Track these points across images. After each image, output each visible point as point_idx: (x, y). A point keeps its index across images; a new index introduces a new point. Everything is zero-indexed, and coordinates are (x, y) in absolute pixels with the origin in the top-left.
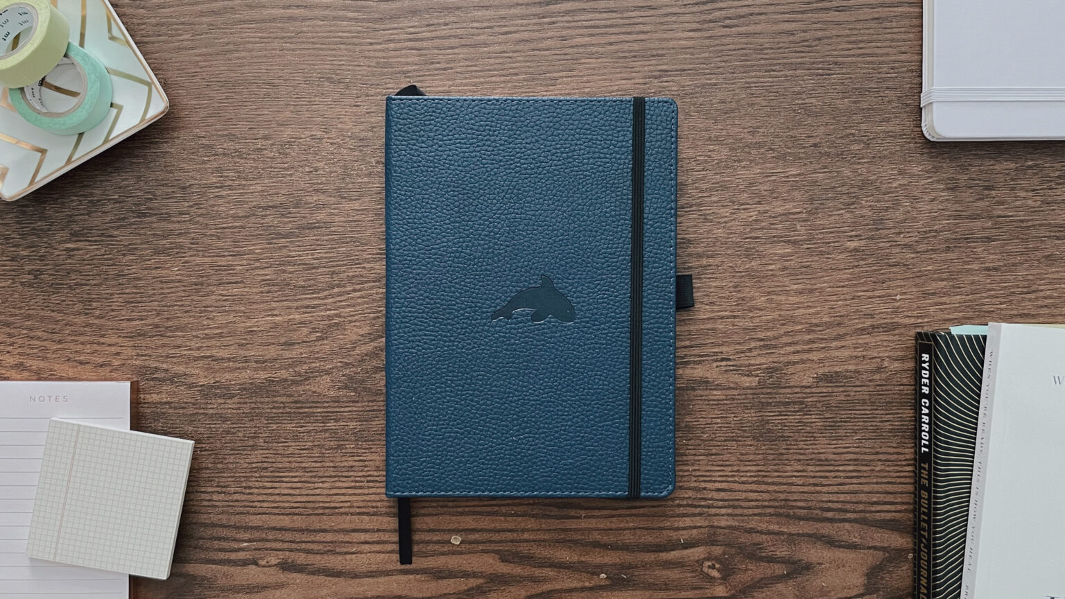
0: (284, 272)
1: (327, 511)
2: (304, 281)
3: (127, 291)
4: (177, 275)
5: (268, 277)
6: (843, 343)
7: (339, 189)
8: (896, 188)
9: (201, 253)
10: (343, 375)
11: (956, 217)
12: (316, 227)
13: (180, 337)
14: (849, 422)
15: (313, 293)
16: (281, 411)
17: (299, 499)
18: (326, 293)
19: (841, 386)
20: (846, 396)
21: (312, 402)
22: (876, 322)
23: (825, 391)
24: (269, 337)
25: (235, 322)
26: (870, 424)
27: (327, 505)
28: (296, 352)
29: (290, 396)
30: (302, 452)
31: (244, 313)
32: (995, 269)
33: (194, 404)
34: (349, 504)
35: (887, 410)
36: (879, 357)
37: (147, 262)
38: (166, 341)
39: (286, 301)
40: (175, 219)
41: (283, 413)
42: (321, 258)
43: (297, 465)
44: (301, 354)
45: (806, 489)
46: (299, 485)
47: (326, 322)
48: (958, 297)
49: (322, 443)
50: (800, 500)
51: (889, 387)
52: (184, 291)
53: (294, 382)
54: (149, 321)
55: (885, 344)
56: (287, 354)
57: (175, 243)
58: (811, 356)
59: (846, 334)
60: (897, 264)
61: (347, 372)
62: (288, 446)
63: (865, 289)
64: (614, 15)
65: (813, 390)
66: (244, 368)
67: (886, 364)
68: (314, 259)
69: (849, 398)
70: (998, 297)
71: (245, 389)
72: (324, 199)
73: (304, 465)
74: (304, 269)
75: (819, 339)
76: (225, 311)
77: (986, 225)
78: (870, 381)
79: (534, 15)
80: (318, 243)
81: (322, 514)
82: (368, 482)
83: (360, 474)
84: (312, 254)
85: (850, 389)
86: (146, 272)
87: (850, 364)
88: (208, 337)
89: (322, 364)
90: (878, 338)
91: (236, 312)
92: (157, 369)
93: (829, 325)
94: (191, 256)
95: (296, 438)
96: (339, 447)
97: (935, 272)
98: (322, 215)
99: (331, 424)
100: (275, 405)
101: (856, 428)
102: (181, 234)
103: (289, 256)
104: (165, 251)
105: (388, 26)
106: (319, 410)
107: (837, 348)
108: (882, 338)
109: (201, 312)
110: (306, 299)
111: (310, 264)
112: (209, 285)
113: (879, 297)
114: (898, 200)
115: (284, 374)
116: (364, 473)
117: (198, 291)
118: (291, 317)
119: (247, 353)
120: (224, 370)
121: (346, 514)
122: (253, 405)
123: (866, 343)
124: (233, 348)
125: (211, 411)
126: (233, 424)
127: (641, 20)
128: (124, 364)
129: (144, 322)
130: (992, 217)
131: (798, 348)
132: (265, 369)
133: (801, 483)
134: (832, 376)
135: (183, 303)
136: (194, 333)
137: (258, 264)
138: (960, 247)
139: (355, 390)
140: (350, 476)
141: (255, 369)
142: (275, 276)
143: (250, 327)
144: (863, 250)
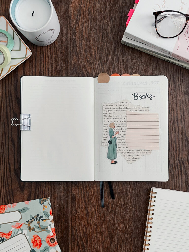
0: (105, 50)
1: (41, 61)
2: (103, 56)
3: (101, 9)
4: (105, 22)
5: (104, 46)
6: (83, 201)
7: (128, 65)
8: (126, 217)
9: (111, 28)
10: (77, 66)
11: (117, 234)
12: (117, 59)
13: (89, 23)
14: (62, 203)
15: (99, 58)
16: (68, 49)
17: (45, 54)
18: (100, 62)
19: (71, 201)
20: (69, 202)
21: (70, 58)
22: (89, 211)
23: (70, 197)
24: (88, 46)
25: (92, 37)
26: (61, 209)
27: (43, 61)
28: (84, 53)
29: (72, 52)
30: (57, 55)
31: (95, 40)
32: (103, 245)
33: (71, 26)
34: (43, 67)
35: (65, 213)
36: (79, 212)
37: (109, 15)
38: (87, 19)
39: (98, 51)
40: (120, 22)
41: (68, 50)
42: (109, 60)
43: (54, 53)
44: (83, 55)
45: (44, 191)
46: (48, 54)
47: (92, 62)
48: (95, 235)
49: (59, 60)
50: (41, 189)
51: (71, 214)
52: (101, 24)
53: (76, 53)
54: (93, 14)
55: (83, 214)
56: (83, 51)
57: (114, 22)
58: (80, 193)
59: (86, 202)
60: (105, 217)
61: (78, 67)
62: (59, 51)
63: (98, 209)
64: (174, 141)
65: (71, 193)
66: (80, 40)
67: (77, 214)
68: (109, 58)
69: (68, 203)
70: (95, 246)
71: (74, 40)
72: (125, 61)
73: (54, 55)
74: (106, 56)
75: (85, 195)
76: (95, 34)
77: (115, 243)
78: (73, 209)
79: (174, 119)
80: (113, 60)
81: (40, 60)
82: (49, 72)
83: (51, 70)
84: (110, 58)
85: (71, 203)
86: (106, 14)
87: (77, 203)
88: (88, 30)
89: (81, 60)
90: (84, 211)
91: (95, 38)
92: (80, 17)
93: (88, 198)
94: (110, 26)
95: (61, 53)
96: (58, 65)
97: (103, 228)
98: (121, 61)
99: (64, 62)
100: (70, 48)
101: (60, 205)
102: (116, 23)
103: (110, 52)
104: (111, 19)
105: (171, 79)
106: (68, 59)
107: (82, 200)
108: (85, 213)
109: (95, 28)
110: (98, 56)
111: (107, 57)
112: (102, 30)
113: (96, 212)
114: (122, 218)
115: (78, 50)
116: (51, 71)
117: (101, 27)
118: (93, 52)
119: (84, 40)
120: (79, 34)
121: (40, 66)
122: (70, 42)
123: (83, 208)
124: (85, 37)
125: (68, 31)
126: (65, 36)
127: (173, 148)
128: (81, 8)
129: (93, 13)
130: (117, 244)
131: (82, 189)
132: (79, 45)
133: (45, 189)
134: (74, 198)
135: (98, 24)
136: (89, 26)
137: (107, 43)
138: (109, 235)
139: (73, 69)
140: (50, 67)
141: (79, 42)
142: (104, 48)
143: (91, 41)
144: (109, 208)
